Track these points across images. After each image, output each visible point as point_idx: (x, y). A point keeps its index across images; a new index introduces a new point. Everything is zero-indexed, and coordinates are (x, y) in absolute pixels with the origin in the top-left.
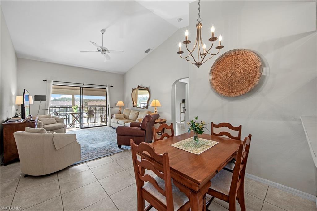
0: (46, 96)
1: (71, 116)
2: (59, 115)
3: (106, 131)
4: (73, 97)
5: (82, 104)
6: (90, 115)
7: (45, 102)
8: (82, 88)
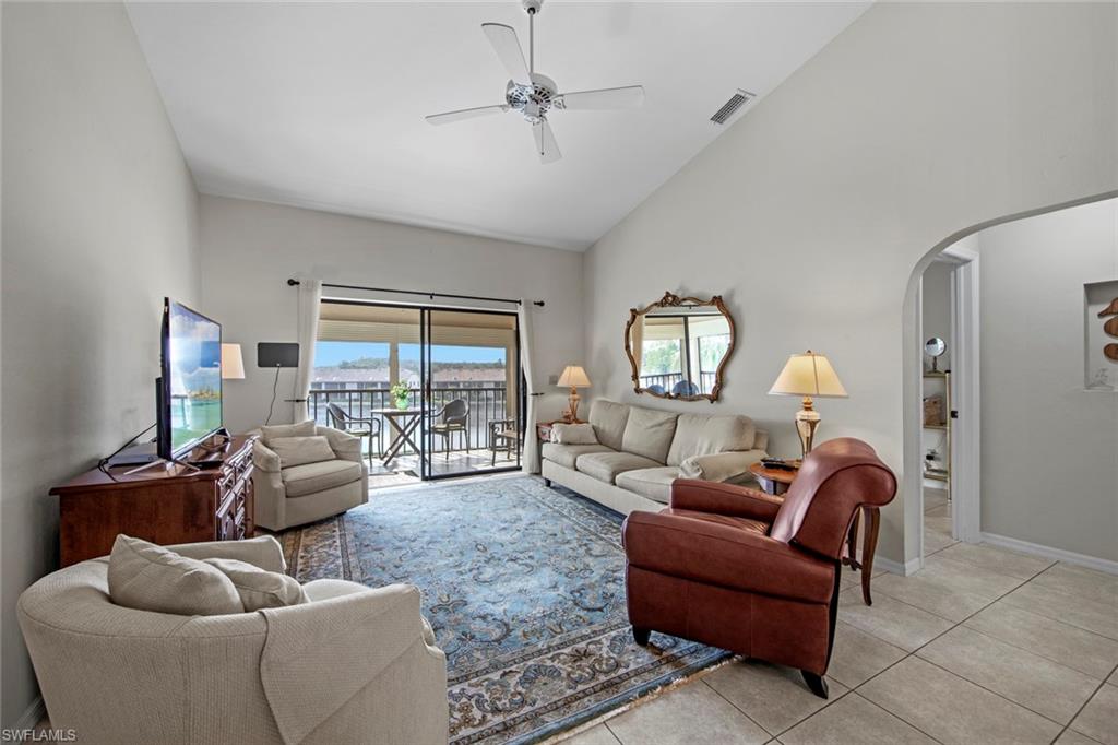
0: (298, 345)
1: (387, 422)
2: (347, 419)
3: (522, 503)
4: (394, 351)
5: (426, 375)
6: (453, 422)
7: (294, 369)
8: (426, 312)
